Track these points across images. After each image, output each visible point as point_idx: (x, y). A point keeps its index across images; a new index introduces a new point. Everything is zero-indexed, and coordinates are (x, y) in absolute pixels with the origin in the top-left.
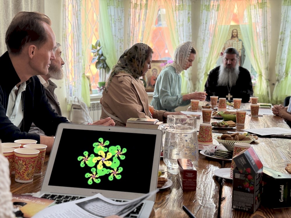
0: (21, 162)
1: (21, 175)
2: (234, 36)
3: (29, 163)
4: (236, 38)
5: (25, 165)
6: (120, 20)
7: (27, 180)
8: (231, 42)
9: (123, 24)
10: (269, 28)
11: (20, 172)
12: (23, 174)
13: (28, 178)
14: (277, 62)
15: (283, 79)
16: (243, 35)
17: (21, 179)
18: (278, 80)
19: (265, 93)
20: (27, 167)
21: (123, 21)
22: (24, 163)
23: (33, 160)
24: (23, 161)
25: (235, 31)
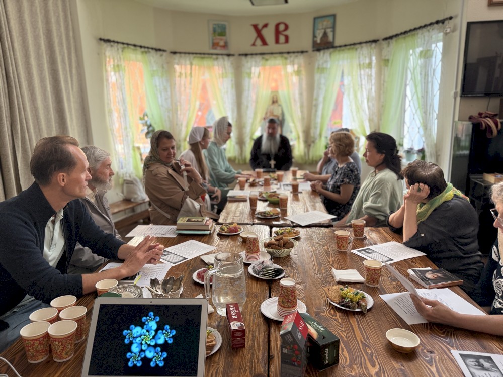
0: (57, 343)
1: (59, 355)
2: (275, 101)
3: (67, 343)
4: (276, 104)
5: (62, 345)
6: (166, 90)
7: (67, 358)
8: (272, 107)
9: (169, 93)
10: (305, 94)
11: (57, 353)
12: (61, 354)
13: (67, 356)
14: (312, 126)
15: (317, 141)
16: (282, 101)
17: (59, 359)
18: (314, 142)
19: (302, 153)
20: (65, 346)
21: (169, 90)
22: (61, 344)
23: (69, 338)
24: (59, 342)
25: (275, 97)
